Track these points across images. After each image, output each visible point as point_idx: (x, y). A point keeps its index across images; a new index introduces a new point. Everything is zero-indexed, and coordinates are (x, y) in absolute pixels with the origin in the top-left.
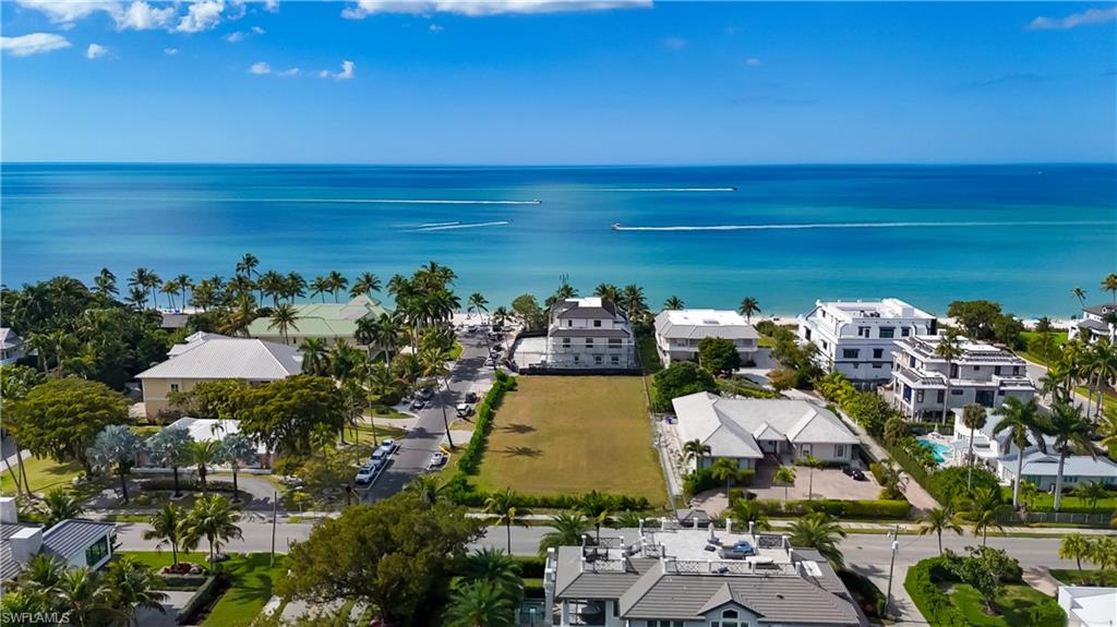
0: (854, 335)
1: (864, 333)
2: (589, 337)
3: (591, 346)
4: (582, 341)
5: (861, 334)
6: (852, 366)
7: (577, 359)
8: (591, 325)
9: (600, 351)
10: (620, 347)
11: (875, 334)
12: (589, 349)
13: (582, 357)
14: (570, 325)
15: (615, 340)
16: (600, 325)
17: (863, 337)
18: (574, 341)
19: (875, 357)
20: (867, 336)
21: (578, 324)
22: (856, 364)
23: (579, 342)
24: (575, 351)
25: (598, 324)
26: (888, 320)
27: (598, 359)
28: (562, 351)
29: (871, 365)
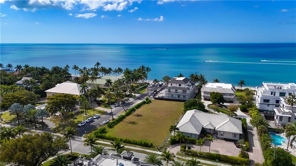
0: (269, 94)
1: (273, 94)
2: (176, 89)
3: (177, 92)
4: (174, 90)
5: (272, 94)
6: (267, 105)
7: (172, 96)
8: (178, 86)
9: (180, 94)
10: (186, 93)
11: (277, 95)
12: (176, 93)
13: (174, 96)
14: (171, 85)
15: (184, 91)
16: (181, 86)
17: (273, 95)
18: (172, 90)
19: (276, 103)
20: (274, 95)
21: (174, 85)
22: (268, 105)
23: (173, 90)
24: (172, 93)
25: (180, 85)
26: (284, 90)
27: (179, 96)
28: (168, 93)
29: (274, 106)
